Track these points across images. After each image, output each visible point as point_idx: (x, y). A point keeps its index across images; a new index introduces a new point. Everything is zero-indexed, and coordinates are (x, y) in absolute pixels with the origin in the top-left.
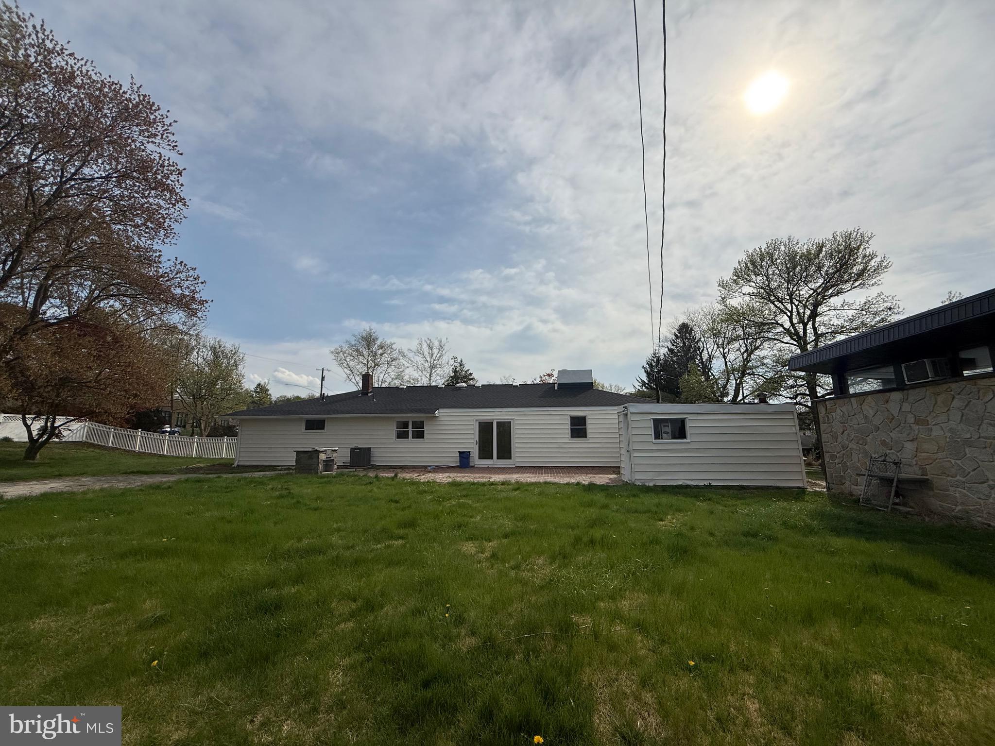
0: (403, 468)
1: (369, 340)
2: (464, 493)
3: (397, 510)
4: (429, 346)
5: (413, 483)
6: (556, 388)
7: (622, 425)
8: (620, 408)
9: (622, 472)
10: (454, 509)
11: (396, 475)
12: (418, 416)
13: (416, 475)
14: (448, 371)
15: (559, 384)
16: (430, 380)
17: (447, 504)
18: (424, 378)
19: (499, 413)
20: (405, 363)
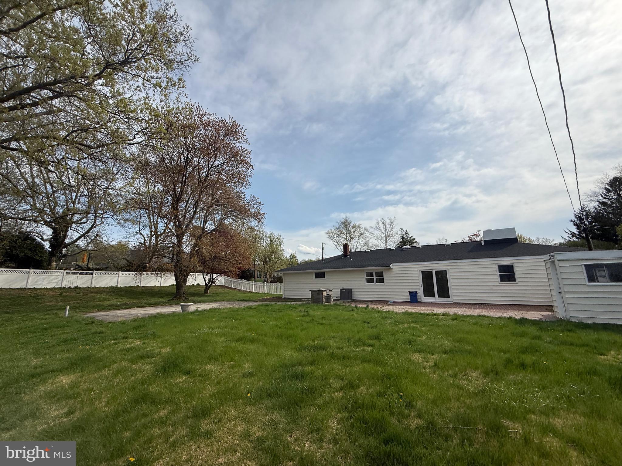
0: (372, 302)
1: (346, 224)
2: (413, 320)
3: (369, 328)
4: (383, 223)
5: (378, 312)
6: (483, 244)
7: (550, 271)
8: (547, 257)
9: (555, 310)
10: (406, 330)
11: (368, 306)
12: (379, 269)
13: (381, 306)
14: (398, 238)
15: (485, 241)
16: (386, 245)
17: (402, 326)
18: (382, 244)
19: (437, 265)
20: (369, 235)
